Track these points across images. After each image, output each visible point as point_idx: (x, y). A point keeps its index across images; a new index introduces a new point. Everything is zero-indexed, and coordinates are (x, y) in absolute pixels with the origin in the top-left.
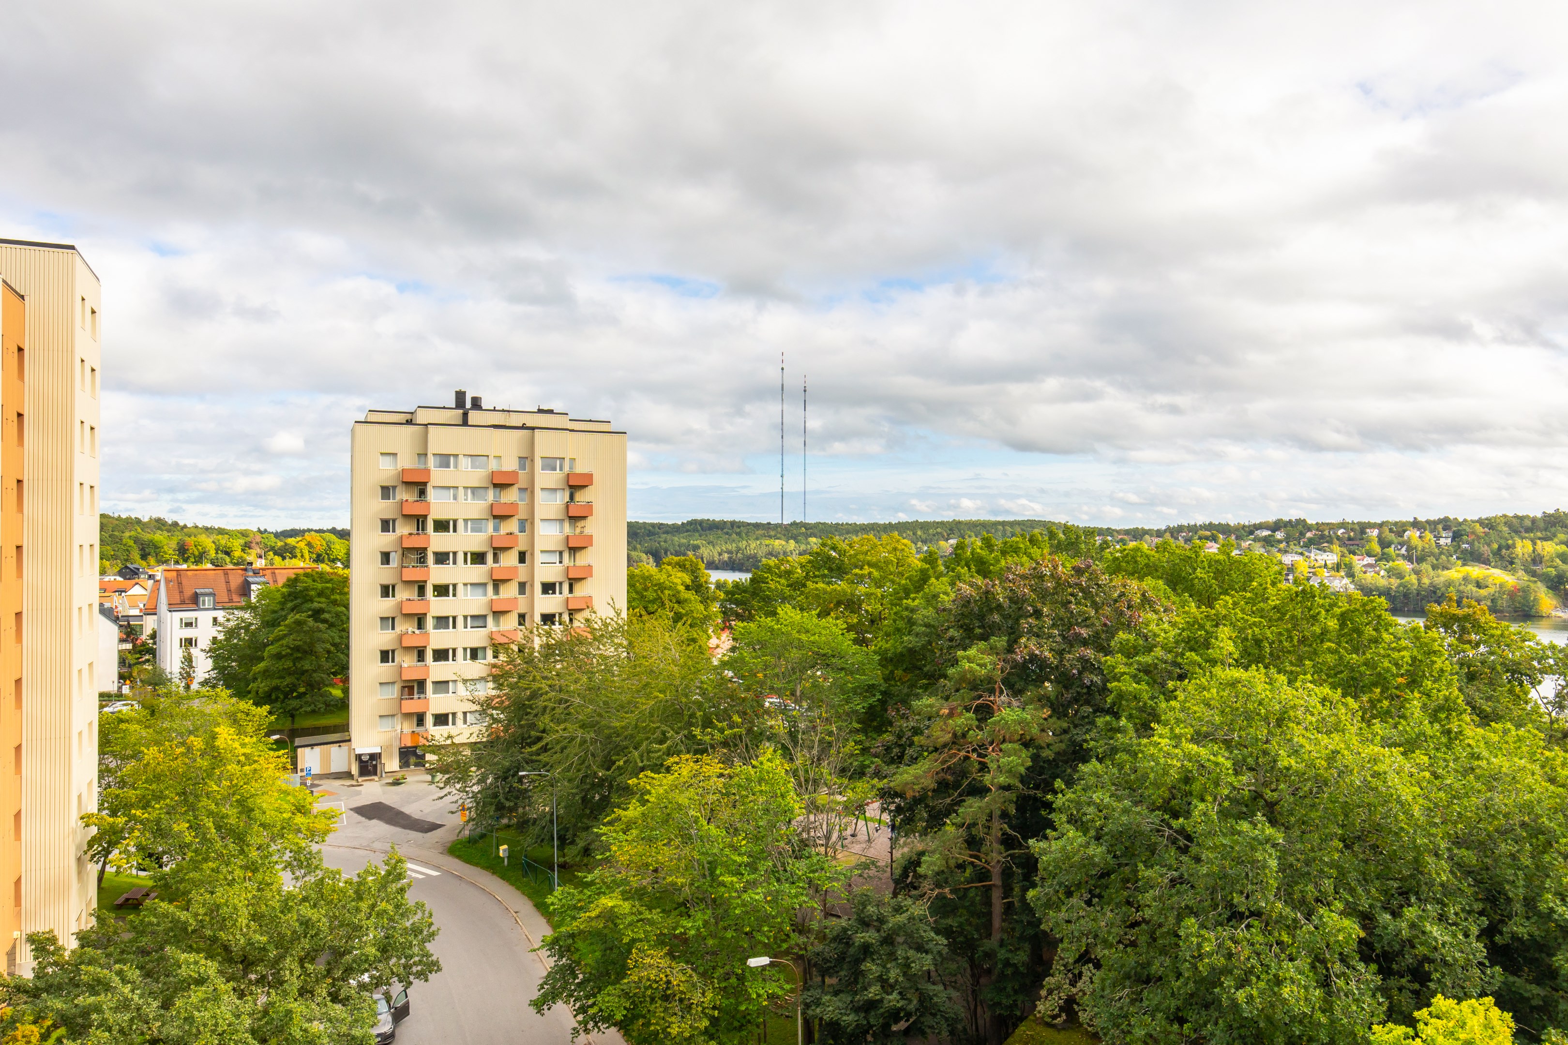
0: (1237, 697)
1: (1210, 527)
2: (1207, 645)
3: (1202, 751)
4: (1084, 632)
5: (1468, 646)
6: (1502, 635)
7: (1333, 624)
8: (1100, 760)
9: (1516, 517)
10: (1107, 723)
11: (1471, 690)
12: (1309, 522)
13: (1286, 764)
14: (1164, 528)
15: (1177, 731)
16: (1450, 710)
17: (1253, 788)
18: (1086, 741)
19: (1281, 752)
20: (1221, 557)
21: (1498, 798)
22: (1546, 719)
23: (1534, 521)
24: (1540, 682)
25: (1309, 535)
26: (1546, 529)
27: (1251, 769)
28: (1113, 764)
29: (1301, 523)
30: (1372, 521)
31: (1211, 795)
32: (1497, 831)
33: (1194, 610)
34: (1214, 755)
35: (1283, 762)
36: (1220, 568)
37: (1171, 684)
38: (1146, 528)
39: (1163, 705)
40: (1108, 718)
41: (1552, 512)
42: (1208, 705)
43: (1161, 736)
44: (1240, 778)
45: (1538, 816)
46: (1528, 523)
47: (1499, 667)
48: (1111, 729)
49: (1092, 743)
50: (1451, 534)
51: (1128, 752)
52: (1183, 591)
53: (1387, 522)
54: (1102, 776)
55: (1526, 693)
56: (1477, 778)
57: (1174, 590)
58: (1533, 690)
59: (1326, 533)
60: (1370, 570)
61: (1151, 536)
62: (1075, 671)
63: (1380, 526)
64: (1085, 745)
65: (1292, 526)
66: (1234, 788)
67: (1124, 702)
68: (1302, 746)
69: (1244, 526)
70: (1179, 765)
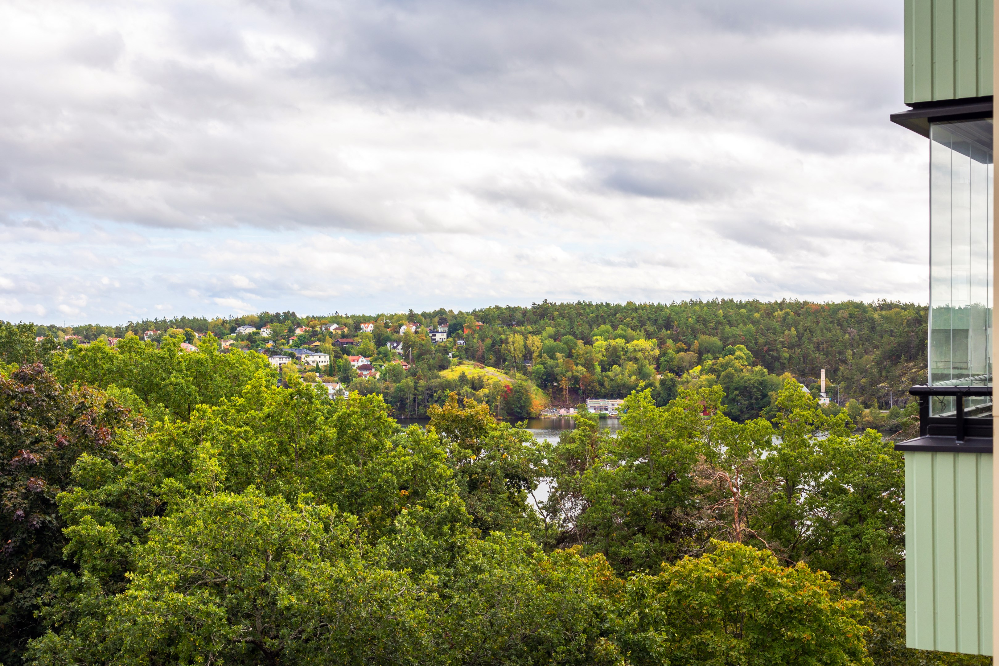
0: (228, 528)
1: (182, 323)
2: (187, 468)
3: (190, 600)
4: (35, 458)
5: (469, 451)
6: (501, 437)
7: (332, 433)
8: (57, 631)
9: (509, 308)
10: (64, 581)
11: (473, 501)
12: (299, 316)
13: (286, 603)
14: (125, 325)
15: (158, 579)
16: (454, 520)
17: (250, 638)
18: (37, 607)
19: (281, 589)
20: (203, 356)
21: (502, 613)
22: (542, 526)
23: (525, 312)
24: (536, 486)
25: (298, 332)
26: (535, 322)
27: (248, 616)
28: (74, 633)
29: (290, 316)
30: (367, 314)
31: (201, 654)
32: (501, 648)
33: (168, 424)
34: (204, 604)
35: (283, 603)
36: (202, 369)
37: (145, 521)
38: (102, 325)
39: (140, 548)
40: (64, 574)
41: (541, 303)
42: (194, 542)
43: (139, 587)
44: (235, 628)
45: (539, 626)
46: (519, 316)
47: (499, 472)
48: (69, 589)
49: (45, 609)
50: (446, 329)
51: (93, 615)
52: (158, 401)
53: (382, 315)
54: (61, 651)
55: (523, 500)
56: (481, 593)
57: (146, 400)
58: (530, 495)
59: (318, 329)
60: (365, 372)
61: (109, 335)
62: (20, 513)
63: (375, 320)
64: (36, 614)
65: (280, 321)
66: (229, 641)
67: (85, 551)
68: (304, 579)
69: (224, 322)
70: (161, 621)
